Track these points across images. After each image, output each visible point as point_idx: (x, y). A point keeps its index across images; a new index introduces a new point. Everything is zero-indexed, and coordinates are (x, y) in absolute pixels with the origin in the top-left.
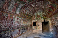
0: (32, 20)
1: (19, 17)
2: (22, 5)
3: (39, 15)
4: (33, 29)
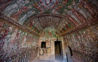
0: (40, 38)
1: (21, 31)
3: (50, 31)
4: (40, 55)
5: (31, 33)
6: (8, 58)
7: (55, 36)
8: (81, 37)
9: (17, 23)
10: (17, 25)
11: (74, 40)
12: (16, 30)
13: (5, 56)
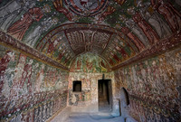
0: (71, 74)
1: (32, 61)
2: (54, 22)
3: (90, 61)
4: (71, 104)
5: (52, 64)
6: (15, 109)
7: (99, 69)
8: (147, 72)
9: (22, 44)
10: (24, 48)
11: (135, 78)
12: (23, 59)
13: (9, 105)
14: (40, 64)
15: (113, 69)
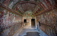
0: (23, 17)
1: (11, 13)
3: (29, 13)
4: (24, 26)
5: (18, 14)
7: (31, 16)
8: (46, 16)
10: (8, 9)
11: (42, 18)
12: (8, 12)
14: (14, 14)
15: (36, 16)
